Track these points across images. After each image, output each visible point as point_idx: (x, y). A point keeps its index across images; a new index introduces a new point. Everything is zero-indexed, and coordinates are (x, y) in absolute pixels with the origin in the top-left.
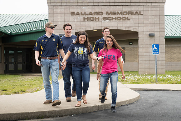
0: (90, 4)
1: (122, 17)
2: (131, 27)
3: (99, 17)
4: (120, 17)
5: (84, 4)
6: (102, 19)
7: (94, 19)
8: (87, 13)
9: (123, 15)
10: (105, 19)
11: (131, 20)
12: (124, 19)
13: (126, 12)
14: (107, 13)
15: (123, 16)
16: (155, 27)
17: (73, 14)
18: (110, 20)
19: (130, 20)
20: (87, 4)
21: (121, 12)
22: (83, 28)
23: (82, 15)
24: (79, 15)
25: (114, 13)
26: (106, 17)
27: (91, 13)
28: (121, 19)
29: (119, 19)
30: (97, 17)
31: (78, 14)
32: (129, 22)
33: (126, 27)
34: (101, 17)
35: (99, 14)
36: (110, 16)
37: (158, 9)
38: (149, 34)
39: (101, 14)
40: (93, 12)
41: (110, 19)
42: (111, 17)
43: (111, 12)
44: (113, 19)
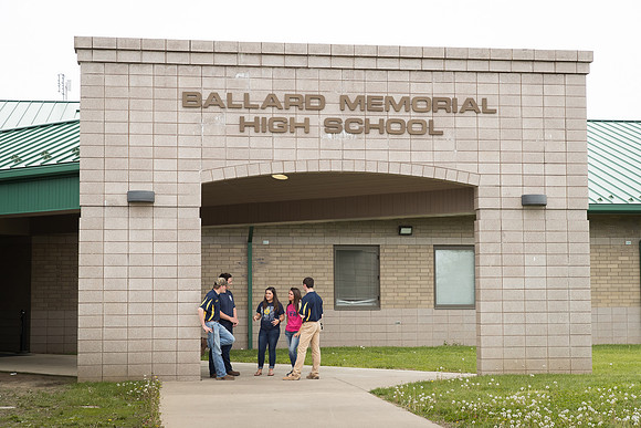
1: (406, 120)
2: (446, 165)
3: (307, 120)
4: (400, 122)
5: (243, 60)
6: (323, 128)
7: (284, 127)
8: (257, 98)
9: (413, 113)
10: (332, 126)
11: (447, 134)
12: (416, 128)
13: (425, 100)
14: (344, 101)
15: (414, 116)
17: (191, 100)
19: (441, 133)
20: (255, 61)
21: (405, 101)
22: (236, 163)
23: (232, 107)
24: (217, 109)
27: (271, 101)
28: (405, 128)
29: (396, 127)
30: (300, 119)
31: (214, 100)
32: (436, 143)
33: (423, 164)
34: (317, 120)
35: (308, 103)
36: (358, 114)
37: (560, 90)
38: (524, 197)
39: (315, 103)
40: (281, 97)
41: (356, 127)
42: (358, 121)
43: (360, 100)
44: (367, 128)
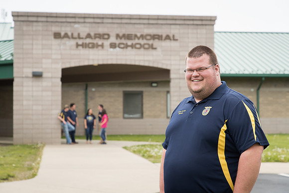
0: (87, 20)
1: (142, 43)
5: (77, 20)
6: (109, 47)
7: (94, 46)
8: (83, 35)
9: (145, 41)
10: (113, 46)
13: (150, 35)
14: (118, 36)
17: (57, 36)
19: (156, 49)
20: (82, 20)
21: (142, 36)
23: (73, 38)
24: (67, 39)
25: (129, 37)
27: (89, 36)
29: (138, 46)
30: (100, 43)
31: (66, 36)
32: (154, 52)
33: (149, 61)
34: (107, 43)
35: (103, 37)
36: (123, 41)
37: (204, 31)
39: (106, 37)
40: (92, 34)
41: (123, 46)
43: (124, 35)
44: (127, 46)
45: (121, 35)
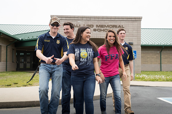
0: (83, 19)
5: (79, 19)
6: (93, 31)
8: (82, 25)
9: (109, 28)
13: (111, 25)
16: (134, 38)
18: (99, 31)
20: (81, 19)
23: (77, 27)
25: (102, 26)
26: (96, 29)
29: (106, 30)
34: (92, 29)
36: (99, 28)
37: (136, 24)
38: (129, 43)
40: (86, 25)
43: (100, 25)
45: (98, 25)
